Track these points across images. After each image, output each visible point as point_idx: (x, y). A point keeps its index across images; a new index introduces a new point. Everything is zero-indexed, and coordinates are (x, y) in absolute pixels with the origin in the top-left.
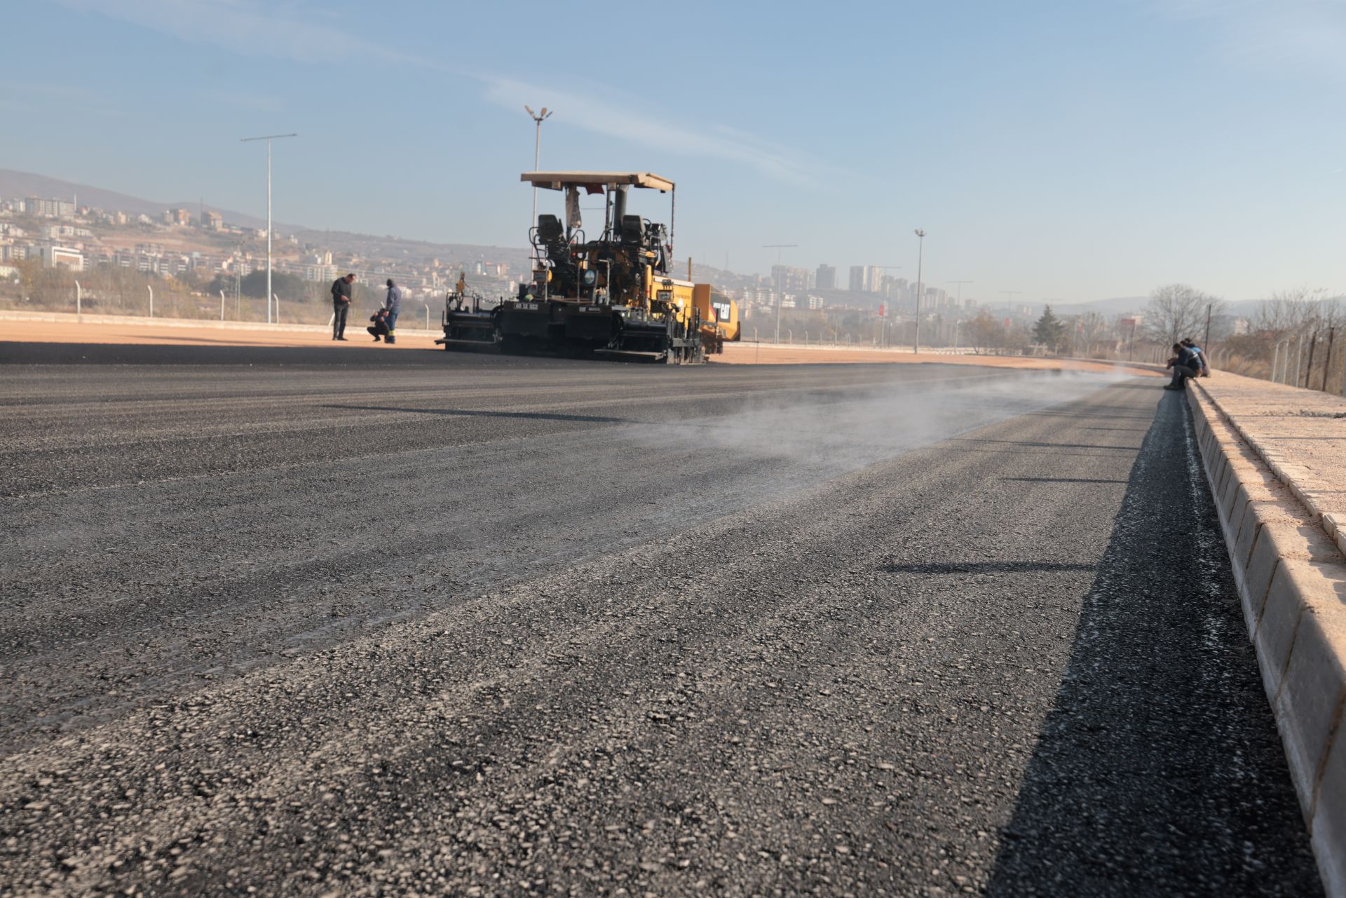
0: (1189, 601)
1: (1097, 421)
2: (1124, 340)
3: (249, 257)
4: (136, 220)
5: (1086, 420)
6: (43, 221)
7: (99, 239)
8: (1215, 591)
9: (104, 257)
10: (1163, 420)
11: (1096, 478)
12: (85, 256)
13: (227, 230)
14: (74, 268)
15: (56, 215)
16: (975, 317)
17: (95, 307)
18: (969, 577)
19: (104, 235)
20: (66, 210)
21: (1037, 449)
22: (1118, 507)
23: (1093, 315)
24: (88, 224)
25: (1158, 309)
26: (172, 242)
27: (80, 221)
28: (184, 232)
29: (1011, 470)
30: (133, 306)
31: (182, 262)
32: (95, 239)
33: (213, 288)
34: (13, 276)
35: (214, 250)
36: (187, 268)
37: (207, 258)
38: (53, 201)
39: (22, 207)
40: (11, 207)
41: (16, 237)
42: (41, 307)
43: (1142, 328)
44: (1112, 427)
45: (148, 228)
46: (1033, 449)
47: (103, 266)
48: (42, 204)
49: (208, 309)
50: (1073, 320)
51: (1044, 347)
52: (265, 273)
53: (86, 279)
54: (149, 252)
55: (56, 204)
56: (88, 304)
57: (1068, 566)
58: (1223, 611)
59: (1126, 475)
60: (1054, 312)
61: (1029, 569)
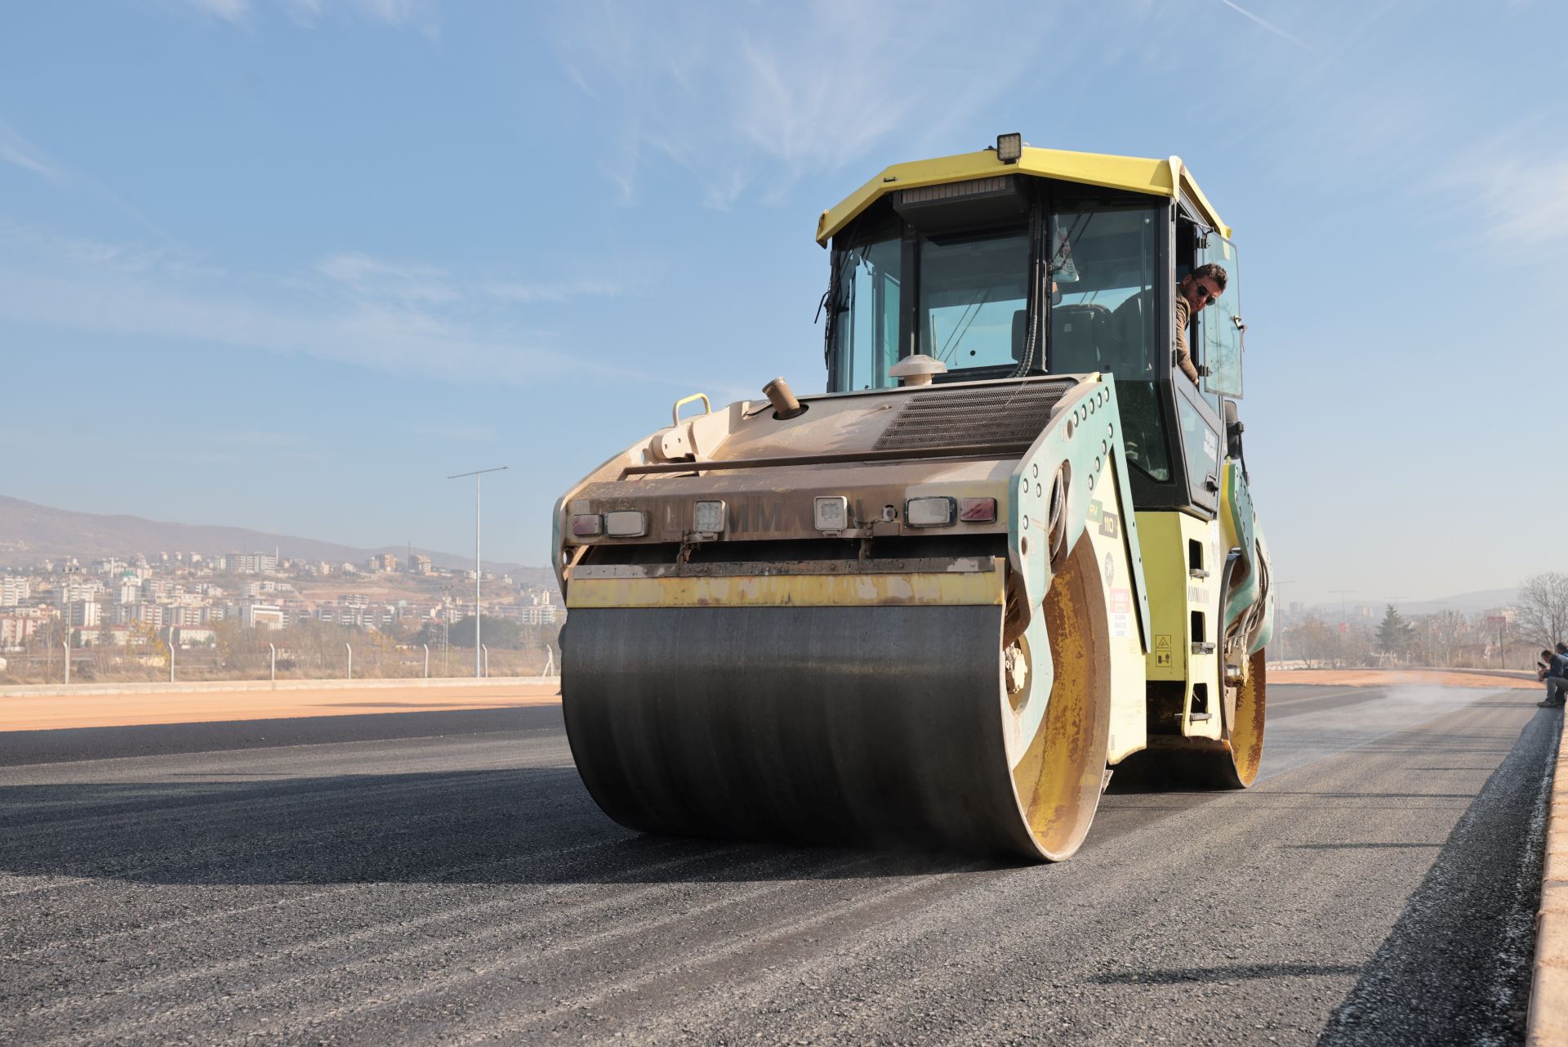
0: (1465, 1014)
1: (1434, 757)
2: (1494, 643)
3: (459, 602)
4: (340, 569)
5: (1419, 757)
6: (244, 577)
7: (301, 593)
8: (1504, 1000)
9: (306, 612)
10: (1521, 752)
11: (1405, 841)
12: (286, 612)
13: (435, 574)
14: (273, 626)
15: (257, 571)
16: (1303, 624)
17: (293, 669)
18: (1196, 988)
19: (306, 589)
20: (267, 564)
21: (1342, 801)
22: (1418, 883)
23: (1450, 614)
24: (289, 578)
25: (1532, 604)
26: (375, 590)
27: (281, 575)
28: (390, 580)
29: (1298, 835)
30: (332, 667)
31: (388, 612)
32: (297, 593)
33: (421, 638)
34: (210, 640)
35: (422, 597)
36: (392, 618)
37: (414, 606)
38: (254, 556)
39: (223, 564)
40: (211, 565)
41: (215, 597)
42: (236, 673)
43: (1515, 626)
44: (1451, 765)
45: (352, 578)
46: (1336, 801)
47: (303, 621)
48: (243, 559)
49: (415, 663)
50: (1425, 622)
51: (1393, 656)
52: (474, 618)
53: (283, 639)
54: (351, 604)
55: (257, 559)
56: (285, 666)
57: (1326, 968)
58: (1505, 1028)
59: (1444, 836)
60: (1400, 612)
61: (1275, 974)
